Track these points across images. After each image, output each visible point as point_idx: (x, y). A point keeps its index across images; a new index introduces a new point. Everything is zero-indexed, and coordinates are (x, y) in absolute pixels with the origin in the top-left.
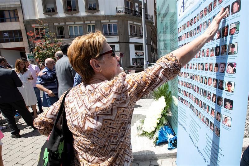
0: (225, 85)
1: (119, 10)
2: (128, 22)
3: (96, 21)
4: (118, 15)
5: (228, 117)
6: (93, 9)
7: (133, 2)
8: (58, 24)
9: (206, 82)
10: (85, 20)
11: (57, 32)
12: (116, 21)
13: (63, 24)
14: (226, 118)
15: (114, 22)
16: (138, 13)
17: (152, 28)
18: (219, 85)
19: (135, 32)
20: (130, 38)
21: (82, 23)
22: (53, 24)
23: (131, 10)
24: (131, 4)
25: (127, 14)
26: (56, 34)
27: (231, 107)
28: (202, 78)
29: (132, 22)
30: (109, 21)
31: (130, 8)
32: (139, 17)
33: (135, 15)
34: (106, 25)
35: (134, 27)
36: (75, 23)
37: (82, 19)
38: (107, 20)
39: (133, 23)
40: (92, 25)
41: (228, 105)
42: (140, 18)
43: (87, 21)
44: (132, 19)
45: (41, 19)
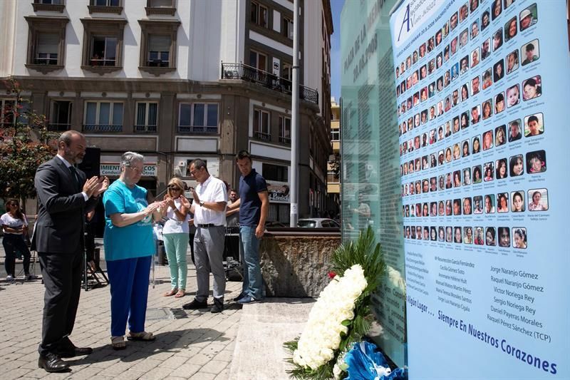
0: (523, 127)
1: (229, 72)
2: (249, 102)
3: (163, 93)
4: (225, 84)
5: (539, 191)
6: (159, 64)
7: (268, 55)
8: (58, 95)
9: (476, 149)
10: (134, 88)
11: (51, 115)
12: (218, 97)
13: (73, 94)
14: (535, 193)
15: (212, 100)
16: (278, 83)
17: (313, 123)
18: (511, 133)
19: (265, 129)
20: (252, 145)
21: (124, 95)
22: (46, 93)
23: (260, 73)
24: (262, 58)
25: (249, 83)
26: (48, 118)
27: (542, 167)
28: (466, 146)
29: (259, 104)
30: (199, 96)
31: (257, 69)
32: (281, 91)
33: (269, 85)
34: (190, 106)
35: (265, 116)
36: (104, 94)
37: (126, 87)
38: (194, 92)
39: (264, 105)
40: (150, 104)
41: (536, 163)
42: (284, 95)
43: (139, 91)
44: (260, 96)
45: (16, 79)
